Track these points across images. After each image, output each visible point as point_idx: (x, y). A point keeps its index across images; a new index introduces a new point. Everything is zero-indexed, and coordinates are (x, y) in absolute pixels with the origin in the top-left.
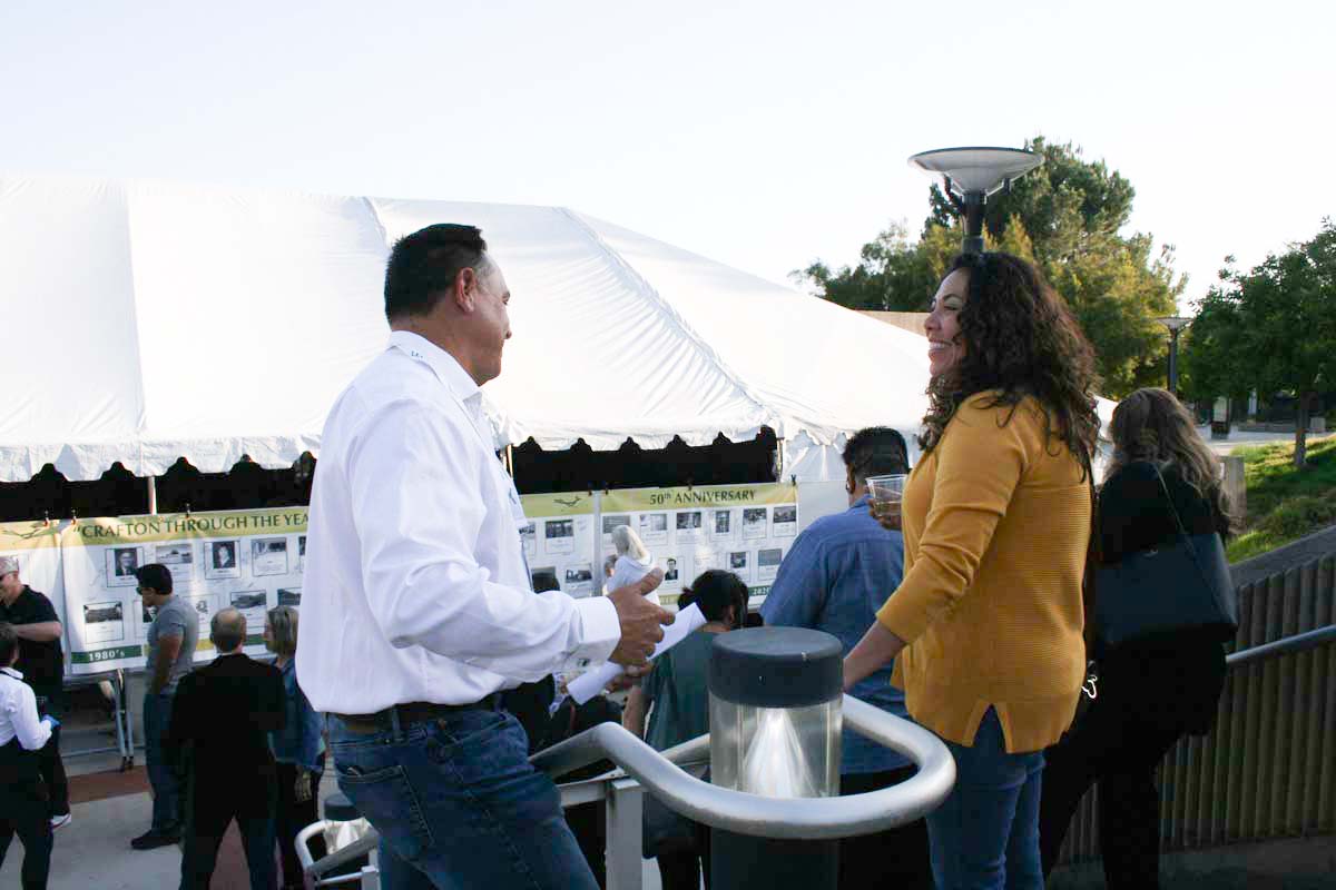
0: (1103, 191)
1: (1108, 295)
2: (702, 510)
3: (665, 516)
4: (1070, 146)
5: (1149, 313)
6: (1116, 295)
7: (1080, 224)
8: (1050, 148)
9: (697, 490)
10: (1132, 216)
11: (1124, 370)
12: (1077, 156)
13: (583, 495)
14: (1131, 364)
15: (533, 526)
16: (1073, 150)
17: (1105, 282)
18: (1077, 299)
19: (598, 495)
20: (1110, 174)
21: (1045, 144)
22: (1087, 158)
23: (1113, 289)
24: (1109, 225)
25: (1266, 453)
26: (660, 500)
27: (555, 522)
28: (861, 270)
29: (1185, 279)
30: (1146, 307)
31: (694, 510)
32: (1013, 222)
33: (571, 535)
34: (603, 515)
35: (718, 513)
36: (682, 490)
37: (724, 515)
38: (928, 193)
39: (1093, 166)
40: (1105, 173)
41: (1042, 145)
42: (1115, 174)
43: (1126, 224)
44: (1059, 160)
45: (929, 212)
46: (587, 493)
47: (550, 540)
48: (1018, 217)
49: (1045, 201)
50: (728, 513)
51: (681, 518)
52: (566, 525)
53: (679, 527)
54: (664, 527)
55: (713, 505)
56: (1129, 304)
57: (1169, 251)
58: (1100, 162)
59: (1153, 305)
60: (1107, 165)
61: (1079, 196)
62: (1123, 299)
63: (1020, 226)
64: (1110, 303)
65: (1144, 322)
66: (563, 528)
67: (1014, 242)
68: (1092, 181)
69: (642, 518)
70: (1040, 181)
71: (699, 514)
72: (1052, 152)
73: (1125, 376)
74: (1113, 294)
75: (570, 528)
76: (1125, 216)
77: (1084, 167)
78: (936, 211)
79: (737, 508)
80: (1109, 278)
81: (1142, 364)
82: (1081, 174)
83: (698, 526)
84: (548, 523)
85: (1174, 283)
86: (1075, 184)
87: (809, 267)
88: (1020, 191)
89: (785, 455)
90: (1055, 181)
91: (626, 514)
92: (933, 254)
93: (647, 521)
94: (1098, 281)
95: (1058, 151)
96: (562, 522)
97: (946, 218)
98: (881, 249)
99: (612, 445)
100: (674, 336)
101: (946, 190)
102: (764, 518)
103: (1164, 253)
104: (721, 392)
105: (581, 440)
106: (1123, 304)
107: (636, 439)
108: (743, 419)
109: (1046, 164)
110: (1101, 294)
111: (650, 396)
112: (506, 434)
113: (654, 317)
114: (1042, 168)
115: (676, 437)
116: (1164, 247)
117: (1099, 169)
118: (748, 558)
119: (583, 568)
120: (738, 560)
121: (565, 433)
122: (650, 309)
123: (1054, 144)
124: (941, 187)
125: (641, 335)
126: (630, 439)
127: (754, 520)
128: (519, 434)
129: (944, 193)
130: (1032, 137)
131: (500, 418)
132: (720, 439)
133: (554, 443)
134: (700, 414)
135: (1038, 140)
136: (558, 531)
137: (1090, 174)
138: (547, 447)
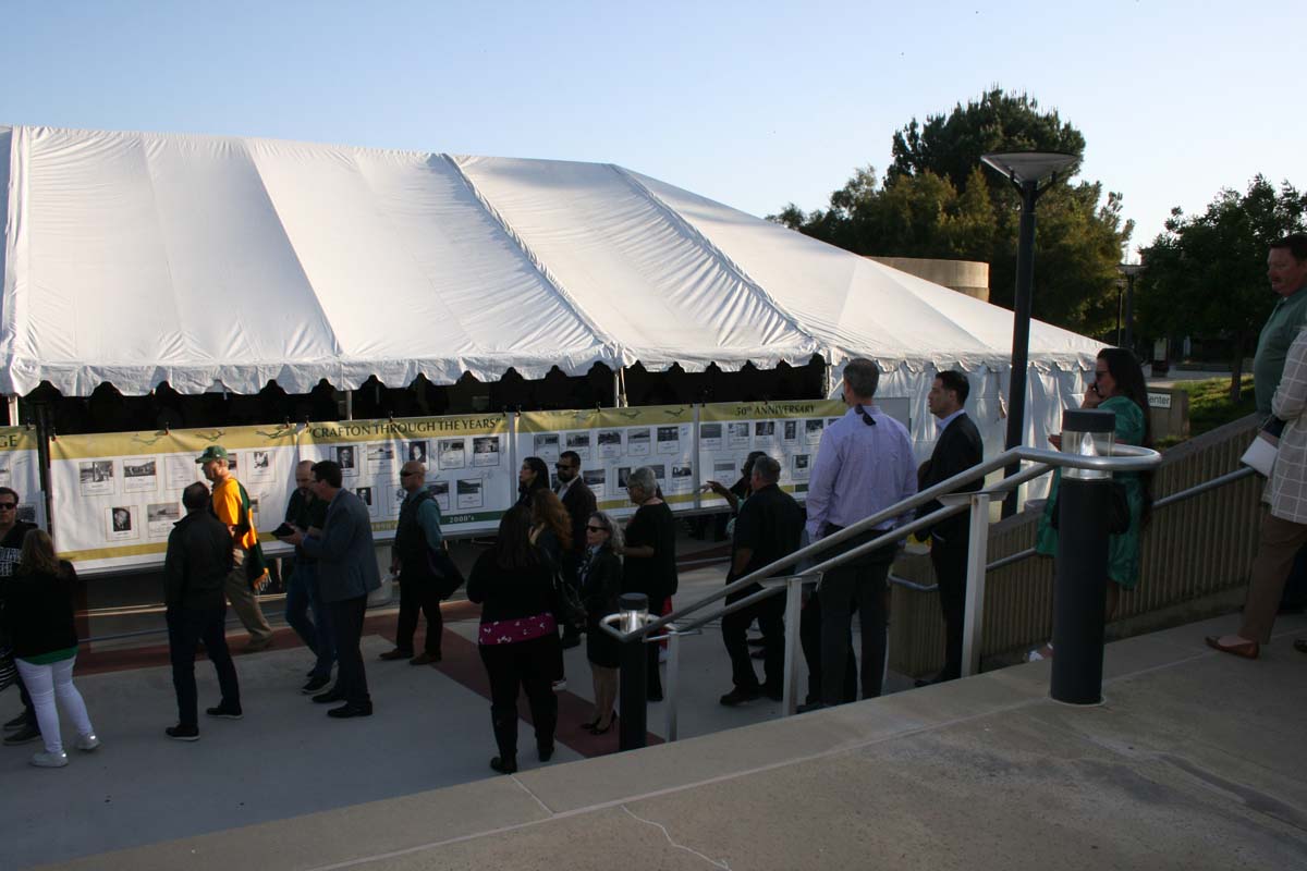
0: (1056, 140)
1: (1062, 242)
2: (775, 420)
3: (747, 424)
4: (1025, 99)
5: (1101, 260)
6: (1071, 242)
8: (1006, 100)
9: (772, 404)
10: (1082, 166)
11: (1077, 312)
12: (1031, 109)
13: (686, 407)
14: (1083, 306)
15: (649, 431)
16: (1029, 102)
17: (1059, 230)
19: (697, 407)
20: (1062, 127)
21: (1002, 97)
22: (1041, 111)
23: (1067, 237)
25: (1204, 389)
26: (742, 412)
27: (665, 429)
28: (831, 214)
29: (1130, 226)
30: (1098, 253)
31: (768, 420)
32: (975, 172)
33: (677, 439)
34: (702, 423)
35: (787, 423)
36: (760, 404)
37: (792, 425)
38: (891, 142)
39: (1046, 118)
40: (1058, 126)
41: (999, 98)
42: (1068, 127)
43: (1076, 174)
44: (1013, 111)
45: (891, 160)
46: (688, 406)
47: (660, 443)
48: (980, 168)
50: (794, 423)
51: (760, 427)
52: (673, 431)
53: (757, 434)
54: (747, 434)
55: (784, 417)
56: (1082, 251)
57: (1115, 200)
58: (1054, 114)
59: (1104, 251)
60: (1060, 117)
62: (1077, 246)
63: (981, 176)
64: (1065, 250)
65: (1096, 268)
66: (670, 433)
67: (977, 191)
68: (1044, 133)
69: (730, 426)
70: (995, 133)
71: (772, 424)
72: (1009, 105)
73: (1077, 317)
74: (1067, 241)
75: (676, 434)
77: (1039, 119)
78: (898, 160)
79: (801, 419)
80: (1063, 226)
81: (1093, 304)
82: (1035, 126)
83: (772, 433)
84: (659, 429)
85: (1120, 229)
86: (1029, 135)
87: (782, 212)
88: (977, 143)
89: (831, 378)
91: (718, 422)
92: (902, 202)
93: (734, 429)
94: (1054, 228)
95: (1014, 104)
96: (670, 429)
97: (908, 167)
98: (851, 197)
99: (699, 368)
100: (730, 279)
101: (910, 139)
102: (822, 427)
103: (1111, 201)
104: (777, 325)
105: (676, 364)
106: (1078, 251)
107: (717, 364)
108: (798, 348)
109: (1002, 117)
110: (1057, 241)
111: (721, 329)
112: (620, 358)
113: (709, 263)
114: (999, 120)
115: (749, 362)
116: (1112, 195)
117: (1051, 120)
118: (809, 461)
119: (686, 466)
120: (802, 462)
121: (664, 359)
122: (705, 256)
123: (1010, 97)
124: (904, 137)
125: (702, 279)
126: (713, 363)
127: (813, 429)
128: (629, 358)
129: (907, 143)
130: (989, 90)
131: (614, 345)
132: (782, 365)
133: (656, 366)
134: (764, 344)
135: (996, 93)
136: (667, 435)
137: (1043, 126)
138: (650, 369)
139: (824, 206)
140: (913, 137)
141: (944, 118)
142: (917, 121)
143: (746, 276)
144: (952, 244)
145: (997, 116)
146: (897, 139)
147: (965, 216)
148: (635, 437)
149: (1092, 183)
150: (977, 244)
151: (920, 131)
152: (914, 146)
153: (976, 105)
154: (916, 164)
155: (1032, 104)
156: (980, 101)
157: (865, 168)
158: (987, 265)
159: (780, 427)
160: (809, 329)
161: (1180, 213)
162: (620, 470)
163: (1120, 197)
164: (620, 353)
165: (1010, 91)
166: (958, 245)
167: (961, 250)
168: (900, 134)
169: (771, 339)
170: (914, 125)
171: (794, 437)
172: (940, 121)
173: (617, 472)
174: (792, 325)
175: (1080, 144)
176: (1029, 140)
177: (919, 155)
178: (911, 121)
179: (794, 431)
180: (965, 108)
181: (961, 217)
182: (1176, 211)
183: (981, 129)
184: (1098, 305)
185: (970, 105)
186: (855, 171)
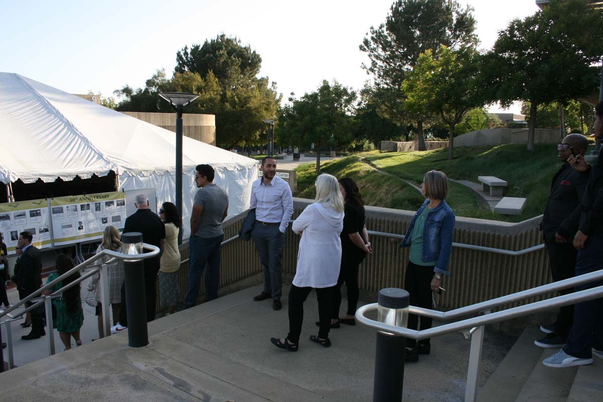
0: (249, 59)
1: (248, 105)
2: (90, 203)
3: (76, 206)
4: (236, 39)
7: (239, 73)
8: (227, 39)
9: (87, 196)
10: (261, 70)
11: (255, 136)
12: (239, 44)
13: (43, 200)
14: (258, 133)
15: (25, 213)
16: (237, 40)
17: (247, 100)
18: (237, 106)
19: (49, 200)
20: (252, 52)
21: (226, 37)
22: (243, 45)
23: (250, 103)
24: (251, 73)
26: (72, 200)
27: (34, 211)
28: (146, 89)
29: (281, 96)
31: (86, 203)
32: (210, 72)
33: (40, 215)
34: (52, 207)
35: (96, 204)
36: (82, 196)
37: (98, 205)
38: (176, 56)
39: (245, 48)
40: (250, 52)
41: (224, 38)
42: (254, 52)
43: (258, 72)
44: (231, 45)
45: (176, 64)
46: (44, 199)
47: (32, 218)
48: (212, 71)
49: (225, 63)
50: (99, 203)
51: (82, 207)
52: (38, 211)
53: (82, 210)
54: (76, 210)
55: (93, 201)
56: (257, 109)
58: (248, 46)
59: (266, 109)
60: (251, 48)
61: (239, 61)
62: (254, 107)
63: (213, 74)
64: (249, 108)
66: (37, 213)
67: (210, 82)
68: (244, 55)
69: (67, 207)
70: (223, 54)
71: (88, 205)
72: (229, 41)
73: (256, 138)
74: (251, 105)
75: (40, 213)
76: (258, 70)
77: (241, 48)
78: (179, 64)
79: (103, 202)
80: (249, 97)
81: (262, 133)
82: (240, 51)
83: (89, 209)
84: (31, 211)
86: (238, 56)
87: (123, 89)
88: (214, 58)
89: (119, 181)
90: (230, 54)
91: (61, 206)
92: (177, 85)
93: (69, 208)
94: (245, 98)
95: (231, 41)
96: (36, 211)
97: (184, 67)
98: (155, 82)
99: (52, 180)
100: (72, 134)
101: (184, 55)
102: (113, 204)
103: (273, 86)
104: (93, 157)
105: (39, 179)
106: (255, 109)
107: (61, 178)
108: (102, 168)
109: (226, 47)
110: (246, 105)
111: (65, 160)
112: (8, 178)
113: (62, 126)
114: (224, 48)
115: (77, 176)
116: (273, 83)
117: (247, 49)
118: (108, 220)
119: (46, 227)
120: (105, 221)
121: (33, 177)
122: (61, 123)
123: (229, 38)
124: (182, 53)
125: (58, 134)
126: (59, 177)
127: (109, 205)
128: (14, 177)
129: (183, 56)
130: (220, 34)
131: (6, 172)
132: (94, 176)
133: (29, 180)
134: (86, 166)
135: (223, 36)
136: (35, 214)
137: (244, 52)
138: (26, 182)
139: (143, 87)
140: (186, 53)
141: (199, 46)
142: (187, 47)
143: (80, 133)
144: (199, 106)
145: (223, 46)
146: (179, 55)
147: (205, 92)
148: (18, 216)
149: (265, 77)
150: (211, 106)
151: (189, 51)
152: (187, 58)
153: (214, 41)
154: (188, 66)
155: (239, 41)
156: (216, 39)
157: (161, 69)
158: (214, 116)
159: (93, 206)
160: (109, 158)
161: (294, 94)
162: (12, 232)
163: (276, 83)
164: (9, 176)
165: (227, 36)
166: (202, 106)
167: (203, 109)
168: (180, 52)
169: (89, 164)
170: (186, 48)
171: (100, 210)
172: (197, 47)
173: (10, 233)
174: (101, 156)
175: (260, 60)
176: (238, 58)
177: (189, 62)
178: (185, 46)
179: (100, 207)
180: (209, 41)
181: (204, 94)
183: (217, 52)
184: (264, 133)
185: (212, 40)
186: (156, 71)
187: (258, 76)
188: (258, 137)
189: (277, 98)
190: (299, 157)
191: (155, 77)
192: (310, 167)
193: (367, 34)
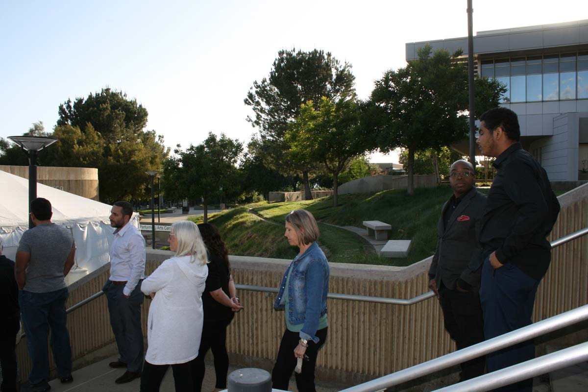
0: (135, 113)
1: (133, 159)
4: (121, 93)
5: (149, 166)
6: (136, 159)
7: (124, 126)
8: (112, 93)
10: (147, 124)
11: (140, 189)
12: (124, 98)
14: (143, 187)
16: (123, 94)
17: (132, 152)
18: (121, 160)
20: (138, 106)
21: (111, 91)
22: (129, 98)
23: (135, 156)
24: (137, 127)
29: (168, 150)
30: (148, 164)
38: (58, 110)
39: (131, 102)
40: (136, 106)
41: (109, 92)
42: (141, 106)
43: (145, 127)
44: (116, 99)
45: (58, 117)
49: (109, 116)
57: (161, 138)
58: (134, 100)
59: (152, 163)
60: (137, 102)
61: (122, 114)
62: (139, 160)
64: (134, 162)
65: (147, 170)
67: (91, 135)
68: (129, 109)
70: (107, 108)
72: (114, 95)
76: (145, 124)
77: (127, 102)
78: (62, 117)
81: (147, 187)
82: (126, 105)
86: (123, 109)
88: (99, 112)
90: (114, 107)
95: (116, 95)
97: (67, 121)
101: (67, 108)
103: (159, 139)
106: (140, 162)
109: (111, 100)
110: (130, 158)
114: (109, 102)
116: (160, 136)
117: (133, 103)
123: (114, 92)
124: (65, 107)
129: (66, 110)
130: (105, 88)
135: (108, 90)
137: (130, 106)
140: (69, 107)
141: (83, 100)
142: (71, 100)
144: (81, 159)
145: (108, 100)
146: (61, 108)
147: (87, 146)
149: (151, 130)
150: (93, 159)
151: (72, 104)
152: (70, 111)
153: (99, 94)
154: (71, 120)
155: (124, 96)
156: (100, 93)
157: (37, 123)
158: (97, 169)
161: (180, 146)
163: (163, 137)
165: (113, 90)
166: (84, 159)
167: (86, 162)
168: (63, 106)
170: (69, 101)
172: (80, 101)
175: (146, 114)
176: (122, 112)
177: (73, 115)
178: (68, 99)
180: (94, 95)
181: (85, 147)
182: (178, 146)
183: (101, 105)
185: (96, 94)
186: (33, 125)
187: (145, 130)
188: (143, 191)
189: (165, 151)
190: (188, 211)
191: (32, 131)
192: (198, 220)
193: (251, 88)
